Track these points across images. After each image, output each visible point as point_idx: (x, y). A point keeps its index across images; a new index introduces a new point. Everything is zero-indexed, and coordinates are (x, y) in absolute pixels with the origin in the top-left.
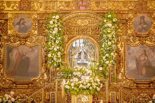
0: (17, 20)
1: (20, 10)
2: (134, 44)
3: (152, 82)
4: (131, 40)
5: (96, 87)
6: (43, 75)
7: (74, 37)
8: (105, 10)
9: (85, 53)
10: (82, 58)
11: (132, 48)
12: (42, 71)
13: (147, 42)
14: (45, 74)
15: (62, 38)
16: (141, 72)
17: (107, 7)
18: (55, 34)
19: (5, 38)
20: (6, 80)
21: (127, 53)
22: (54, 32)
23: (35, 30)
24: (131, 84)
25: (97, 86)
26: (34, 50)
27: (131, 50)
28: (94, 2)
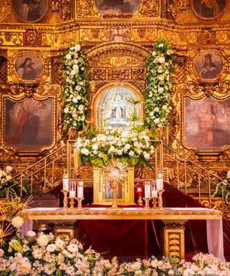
0: (21, 61)
1: (25, 45)
2: (197, 96)
3: (222, 153)
4: (191, 90)
5: (141, 151)
6: (59, 142)
7: (105, 83)
8: (153, 42)
9: (122, 109)
10: (117, 117)
11: (193, 102)
12: (58, 137)
13: (215, 92)
14: (62, 142)
15: (86, 83)
16: (207, 139)
17: (156, 37)
18: (74, 76)
19: (3, 87)
20: (5, 150)
21: (185, 110)
22: (73, 73)
23: (48, 75)
24: (191, 156)
25: (144, 150)
26: (46, 106)
27: (191, 105)
28: (136, 30)
